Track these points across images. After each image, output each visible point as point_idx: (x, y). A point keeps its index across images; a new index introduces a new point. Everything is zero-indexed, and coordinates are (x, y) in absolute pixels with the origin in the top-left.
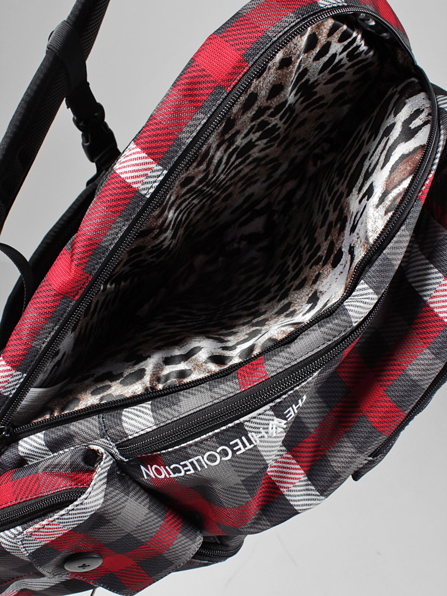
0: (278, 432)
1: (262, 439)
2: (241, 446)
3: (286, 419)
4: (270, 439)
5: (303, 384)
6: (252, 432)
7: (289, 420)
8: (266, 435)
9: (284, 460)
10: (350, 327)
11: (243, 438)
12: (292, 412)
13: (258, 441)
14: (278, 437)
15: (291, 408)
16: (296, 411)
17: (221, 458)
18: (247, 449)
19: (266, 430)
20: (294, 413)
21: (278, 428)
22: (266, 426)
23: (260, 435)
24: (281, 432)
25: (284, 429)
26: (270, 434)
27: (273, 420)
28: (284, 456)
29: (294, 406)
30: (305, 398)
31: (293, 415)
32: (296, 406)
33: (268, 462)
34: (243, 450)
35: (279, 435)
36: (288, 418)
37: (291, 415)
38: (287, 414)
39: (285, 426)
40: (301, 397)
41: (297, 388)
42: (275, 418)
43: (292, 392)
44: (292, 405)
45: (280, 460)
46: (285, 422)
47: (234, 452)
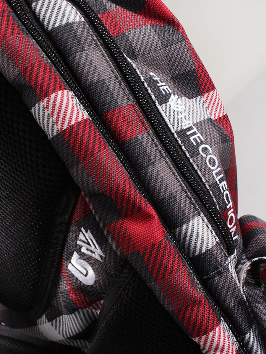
0: (181, 104)
1: (187, 118)
2: (195, 136)
3: (170, 94)
4: (187, 111)
5: (138, 72)
6: (181, 125)
7: (171, 92)
8: (184, 114)
9: (208, 101)
10: (85, 25)
11: (188, 133)
12: (164, 87)
13: (189, 122)
14: (185, 104)
15: (160, 88)
16: (164, 84)
17: (210, 154)
18: (197, 132)
19: (179, 113)
20: (165, 85)
21: (178, 102)
22: (176, 113)
23: (184, 119)
24: (181, 100)
25: (178, 98)
26: (183, 111)
27: (170, 106)
28: (205, 99)
29: (158, 85)
30: (152, 74)
31: (167, 87)
32: (159, 83)
33: (206, 118)
34: (199, 135)
35: (184, 104)
36: (169, 92)
37: (167, 88)
38: (166, 93)
39: (176, 96)
40: (151, 77)
41: (142, 78)
42: (168, 103)
43: (145, 84)
44: (158, 86)
45: (207, 105)
46: (172, 95)
47: (202, 143)
